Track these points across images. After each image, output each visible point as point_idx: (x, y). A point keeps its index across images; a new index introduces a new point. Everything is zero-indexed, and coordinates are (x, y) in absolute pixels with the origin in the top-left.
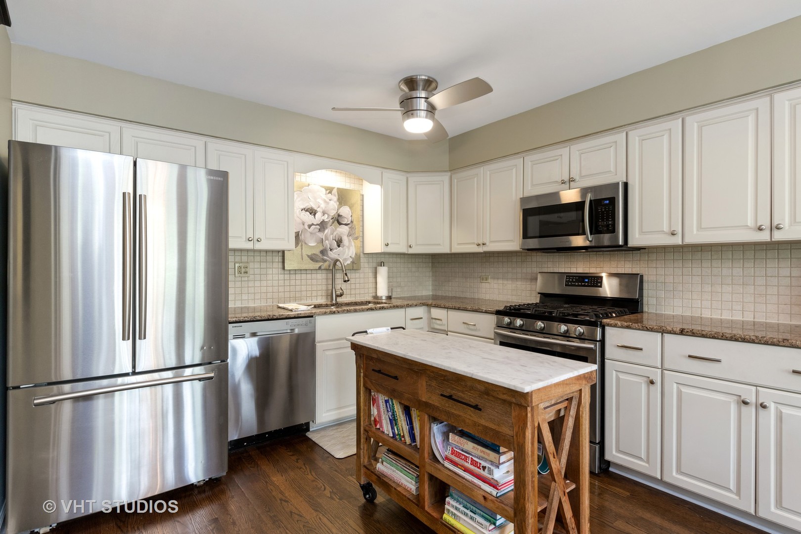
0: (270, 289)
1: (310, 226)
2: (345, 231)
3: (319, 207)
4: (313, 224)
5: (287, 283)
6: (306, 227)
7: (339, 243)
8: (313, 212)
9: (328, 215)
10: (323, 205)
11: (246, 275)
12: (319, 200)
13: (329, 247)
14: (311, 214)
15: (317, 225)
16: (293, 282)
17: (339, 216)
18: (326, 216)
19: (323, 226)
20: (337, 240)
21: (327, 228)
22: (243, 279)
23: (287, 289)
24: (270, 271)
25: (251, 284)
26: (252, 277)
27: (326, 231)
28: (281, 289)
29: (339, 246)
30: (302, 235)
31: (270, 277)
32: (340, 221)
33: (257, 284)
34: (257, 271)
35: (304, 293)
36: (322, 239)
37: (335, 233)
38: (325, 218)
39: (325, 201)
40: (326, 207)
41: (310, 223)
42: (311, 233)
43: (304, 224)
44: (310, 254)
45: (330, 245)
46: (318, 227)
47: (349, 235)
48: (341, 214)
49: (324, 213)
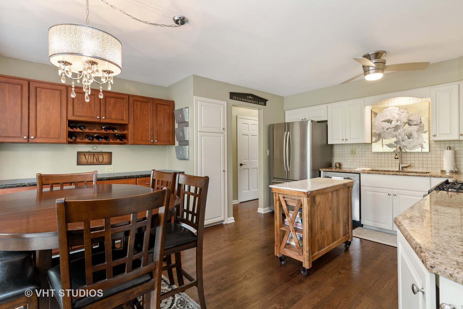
0: (367, 161)
1: (387, 129)
2: (415, 129)
3: (394, 118)
4: (390, 128)
5: (376, 158)
6: (385, 130)
7: (410, 136)
8: (390, 121)
9: (401, 122)
10: (397, 117)
11: (355, 154)
12: (394, 115)
13: (401, 139)
14: (388, 123)
15: (393, 128)
16: (380, 158)
17: (409, 120)
18: (399, 122)
19: (397, 128)
20: (408, 135)
21: (400, 129)
22: (354, 156)
23: (376, 161)
24: (367, 153)
25: (358, 158)
26: (358, 155)
27: (399, 131)
28: (373, 161)
29: (409, 138)
30: (383, 135)
31: (367, 155)
32: (410, 123)
33: (361, 158)
34: (361, 153)
35: (387, 164)
36: (396, 135)
37: (406, 131)
38: (399, 123)
39: (398, 114)
40: (399, 117)
41: (388, 128)
42: (388, 133)
43: (383, 129)
44: (388, 144)
45: (402, 138)
46: (394, 129)
47: (418, 131)
48: (411, 119)
49: (397, 121)
